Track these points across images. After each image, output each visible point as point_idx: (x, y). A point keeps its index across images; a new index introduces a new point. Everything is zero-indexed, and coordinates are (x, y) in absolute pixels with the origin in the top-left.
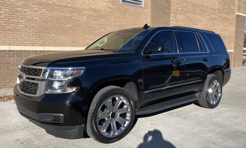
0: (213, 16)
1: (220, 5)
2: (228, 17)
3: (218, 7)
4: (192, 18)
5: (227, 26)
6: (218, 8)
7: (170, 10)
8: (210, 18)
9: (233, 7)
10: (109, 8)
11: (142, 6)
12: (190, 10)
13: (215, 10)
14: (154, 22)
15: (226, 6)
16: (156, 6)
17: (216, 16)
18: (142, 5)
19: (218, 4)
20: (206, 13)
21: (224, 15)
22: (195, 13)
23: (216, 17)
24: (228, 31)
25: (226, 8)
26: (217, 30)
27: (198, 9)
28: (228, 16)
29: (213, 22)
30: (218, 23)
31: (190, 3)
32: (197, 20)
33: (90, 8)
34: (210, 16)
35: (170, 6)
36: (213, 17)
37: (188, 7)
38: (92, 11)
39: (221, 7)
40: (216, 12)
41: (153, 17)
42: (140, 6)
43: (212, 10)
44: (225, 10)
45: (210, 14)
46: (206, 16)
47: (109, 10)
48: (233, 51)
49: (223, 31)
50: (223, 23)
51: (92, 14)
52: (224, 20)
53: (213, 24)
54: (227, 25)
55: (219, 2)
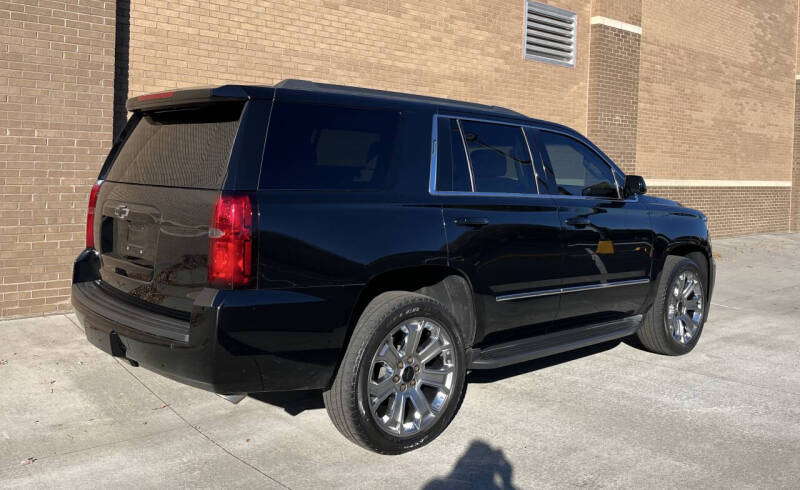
0: (740, 85)
1: (755, 53)
2: (776, 88)
3: (752, 60)
4: (688, 91)
5: (774, 114)
6: (751, 63)
7: (637, 72)
8: (732, 91)
9: (789, 59)
10: (497, 70)
11: (571, 62)
12: (684, 70)
13: (743, 69)
14: (602, 106)
15: (769, 55)
16: (605, 62)
17: (747, 85)
18: (569, 59)
19: (751, 51)
20: (723, 79)
21: (767, 82)
22: (694, 79)
23: (746, 87)
24: (776, 126)
25: (771, 60)
26: (749, 124)
27: (704, 68)
28: (777, 86)
29: (740, 101)
30: (752, 103)
31: (682, 52)
32: (701, 97)
33: (455, 72)
34: (733, 84)
35: (638, 60)
36: (739, 89)
37: (679, 61)
38: (460, 80)
39: (758, 60)
40: (746, 75)
41: (597, 94)
42: (565, 61)
43: (736, 69)
44: (770, 69)
45: (731, 81)
46: (721, 85)
47: (498, 75)
48: (788, 184)
49: (764, 127)
50: (765, 103)
51: (459, 89)
52: (767, 95)
53: (739, 107)
54: (775, 111)
55: (751, 45)
